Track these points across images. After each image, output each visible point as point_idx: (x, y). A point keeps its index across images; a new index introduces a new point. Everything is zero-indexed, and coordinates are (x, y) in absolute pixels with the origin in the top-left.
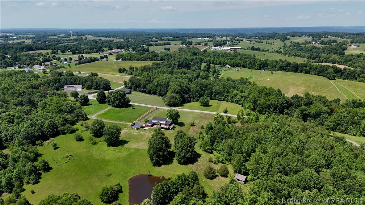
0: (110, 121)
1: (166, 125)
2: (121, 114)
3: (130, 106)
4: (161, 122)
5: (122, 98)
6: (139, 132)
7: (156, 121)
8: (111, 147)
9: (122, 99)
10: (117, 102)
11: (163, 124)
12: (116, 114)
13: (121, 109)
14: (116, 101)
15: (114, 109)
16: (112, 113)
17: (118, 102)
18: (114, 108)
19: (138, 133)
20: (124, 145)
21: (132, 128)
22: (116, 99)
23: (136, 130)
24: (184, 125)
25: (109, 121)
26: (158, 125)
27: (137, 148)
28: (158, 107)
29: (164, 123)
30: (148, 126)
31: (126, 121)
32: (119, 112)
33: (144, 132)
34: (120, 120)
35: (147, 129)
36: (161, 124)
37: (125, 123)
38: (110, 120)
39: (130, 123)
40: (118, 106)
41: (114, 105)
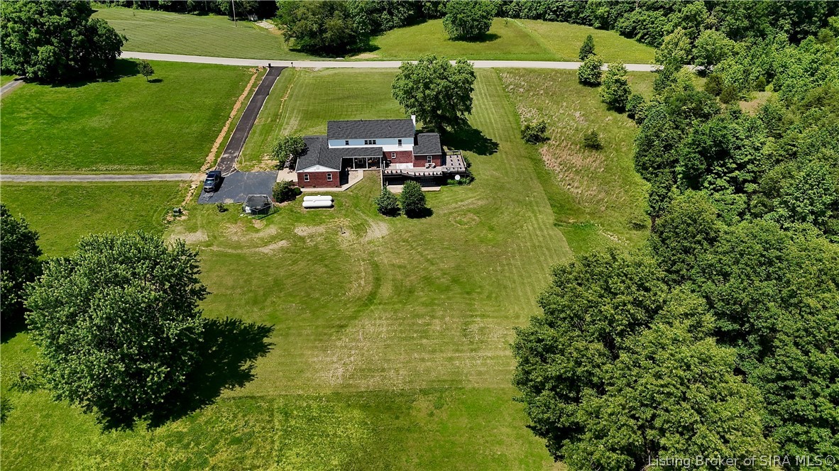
0: (45, 179)
1: (419, 160)
2: (94, 122)
3: (131, 68)
4: (389, 146)
5: (73, 23)
6: (286, 233)
7: (357, 144)
8: (141, 425)
9: (74, 32)
10: (44, 51)
11: (404, 156)
12: (64, 125)
13: (82, 89)
14: (39, 42)
15: (37, 95)
16: (36, 116)
17: (50, 47)
18: (36, 88)
19: (283, 243)
20: (245, 377)
21: (222, 209)
22: (33, 34)
23: (258, 224)
24: (496, 145)
25: (33, 179)
26: (375, 163)
27: (363, 385)
28: (275, 64)
29: (408, 146)
30: (318, 180)
31: (149, 162)
32: (78, 111)
33: (321, 229)
34: (110, 162)
35: (326, 201)
36: (387, 158)
37: (156, 178)
38: (41, 166)
39: (187, 176)
40: (55, 75)
41: (30, 69)
